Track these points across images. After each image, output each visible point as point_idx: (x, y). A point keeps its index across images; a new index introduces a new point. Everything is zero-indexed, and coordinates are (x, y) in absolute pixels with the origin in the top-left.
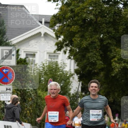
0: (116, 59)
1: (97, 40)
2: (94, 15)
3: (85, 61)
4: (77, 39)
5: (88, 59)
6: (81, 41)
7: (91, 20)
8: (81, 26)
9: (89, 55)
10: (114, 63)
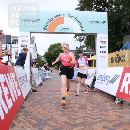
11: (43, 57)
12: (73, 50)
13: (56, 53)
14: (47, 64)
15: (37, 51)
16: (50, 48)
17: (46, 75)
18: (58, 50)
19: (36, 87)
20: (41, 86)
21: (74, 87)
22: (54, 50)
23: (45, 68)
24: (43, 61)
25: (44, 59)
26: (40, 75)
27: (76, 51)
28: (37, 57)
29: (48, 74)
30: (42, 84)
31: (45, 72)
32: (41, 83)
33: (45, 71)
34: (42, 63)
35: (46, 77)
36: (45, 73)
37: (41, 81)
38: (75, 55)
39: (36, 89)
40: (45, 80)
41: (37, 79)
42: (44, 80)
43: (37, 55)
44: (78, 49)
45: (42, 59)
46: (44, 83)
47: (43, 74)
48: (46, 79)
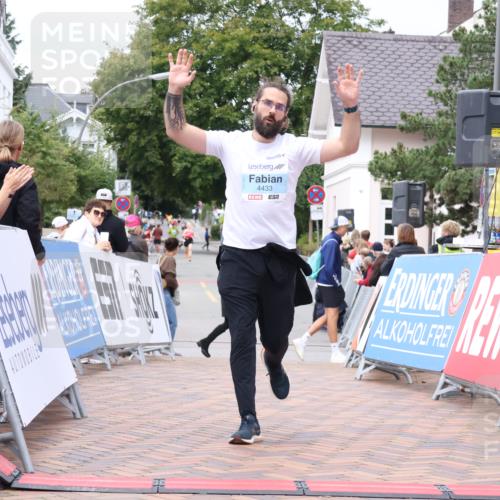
0: (176, 158)
1: (155, 138)
2: (152, 111)
3: (143, 162)
4: (133, 138)
5: (147, 160)
6: (138, 139)
7: (149, 117)
8: (138, 123)
9: (147, 154)
10: (174, 162)
11: (82, 106)
12: (414, 40)
13: (224, 65)
14: (124, 188)
15: (13, 43)
16: (162, 8)
17: (111, 312)
18: (241, 31)
19: (7, 435)
20: (69, 430)
21: (425, 442)
22: (197, 37)
23: (105, 236)
24: (77, 159)
25: (86, 138)
26: (58, 312)
27: (454, 52)
28: (10, 101)
29: (137, 301)
30: (73, 408)
31: (103, 278)
32: (66, 394)
33: (99, 266)
34: (71, 172)
35: (117, 333)
36: (102, 289)
37: (68, 377)
38: (442, 88)
39: (16, 456)
40: (103, 367)
41: (18, 347)
42: (94, 359)
43: (16, 82)
44: (468, 25)
45: (73, 132)
46: (94, 396)
47: (88, 300)
48: (112, 350)
